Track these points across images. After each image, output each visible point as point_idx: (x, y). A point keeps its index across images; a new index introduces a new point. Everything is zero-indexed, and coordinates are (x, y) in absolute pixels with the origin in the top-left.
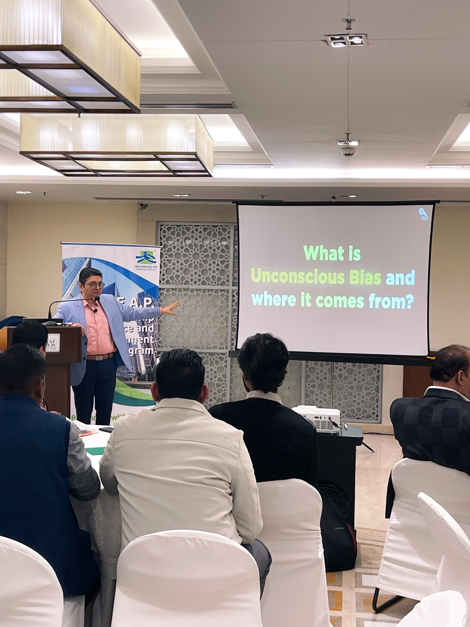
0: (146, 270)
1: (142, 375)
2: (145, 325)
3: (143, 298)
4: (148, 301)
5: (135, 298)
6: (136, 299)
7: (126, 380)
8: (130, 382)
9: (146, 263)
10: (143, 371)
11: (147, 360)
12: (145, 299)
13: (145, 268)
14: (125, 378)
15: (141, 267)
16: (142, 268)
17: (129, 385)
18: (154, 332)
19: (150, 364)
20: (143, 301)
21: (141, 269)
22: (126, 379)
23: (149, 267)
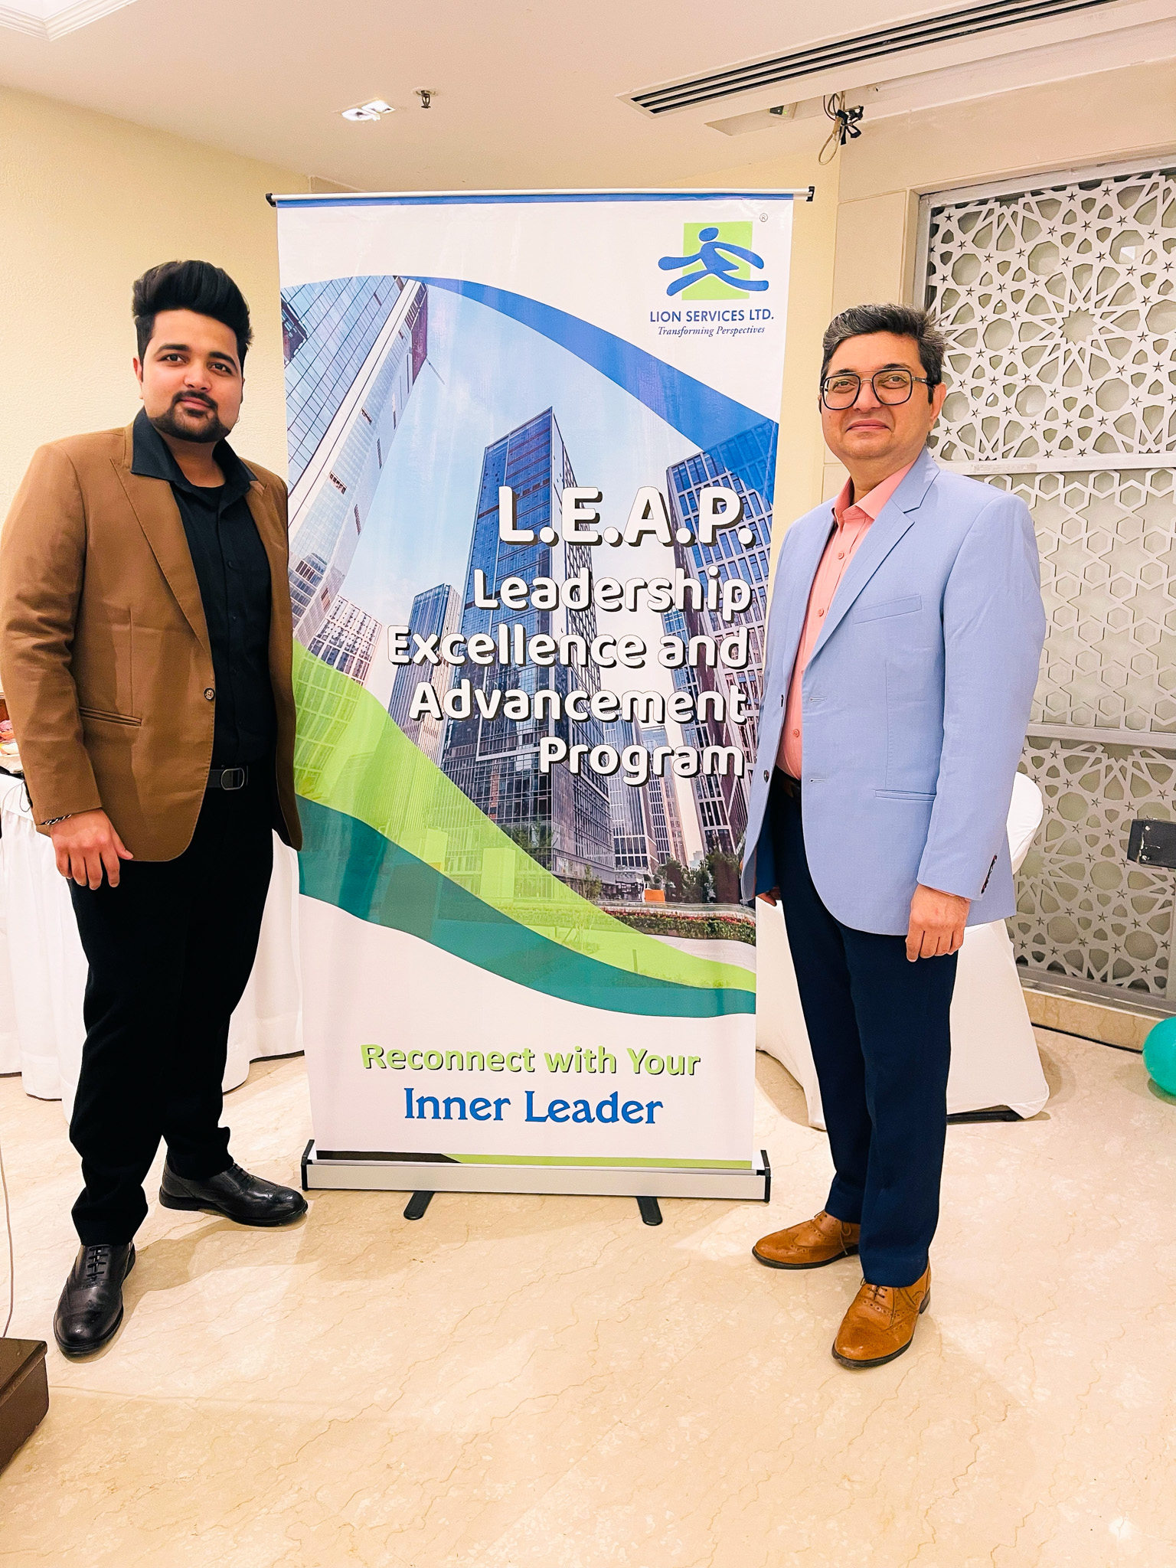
0: (710, 333)
1: (686, 876)
2: (702, 634)
3: (693, 488)
4: (718, 505)
5: (654, 487)
6: (660, 494)
7: (612, 897)
8: (629, 906)
9: (710, 293)
10: (690, 858)
11: (714, 803)
12: (707, 496)
13: (709, 324)
14: (607, 885)
15: (684, 317)
16: (692, 325)
17: (623, 918)
18: (749, 667)
19: (725, 823)
20: (695, 509)
21: (684, 331)
22: (612, 892)
23: (728, 316)
